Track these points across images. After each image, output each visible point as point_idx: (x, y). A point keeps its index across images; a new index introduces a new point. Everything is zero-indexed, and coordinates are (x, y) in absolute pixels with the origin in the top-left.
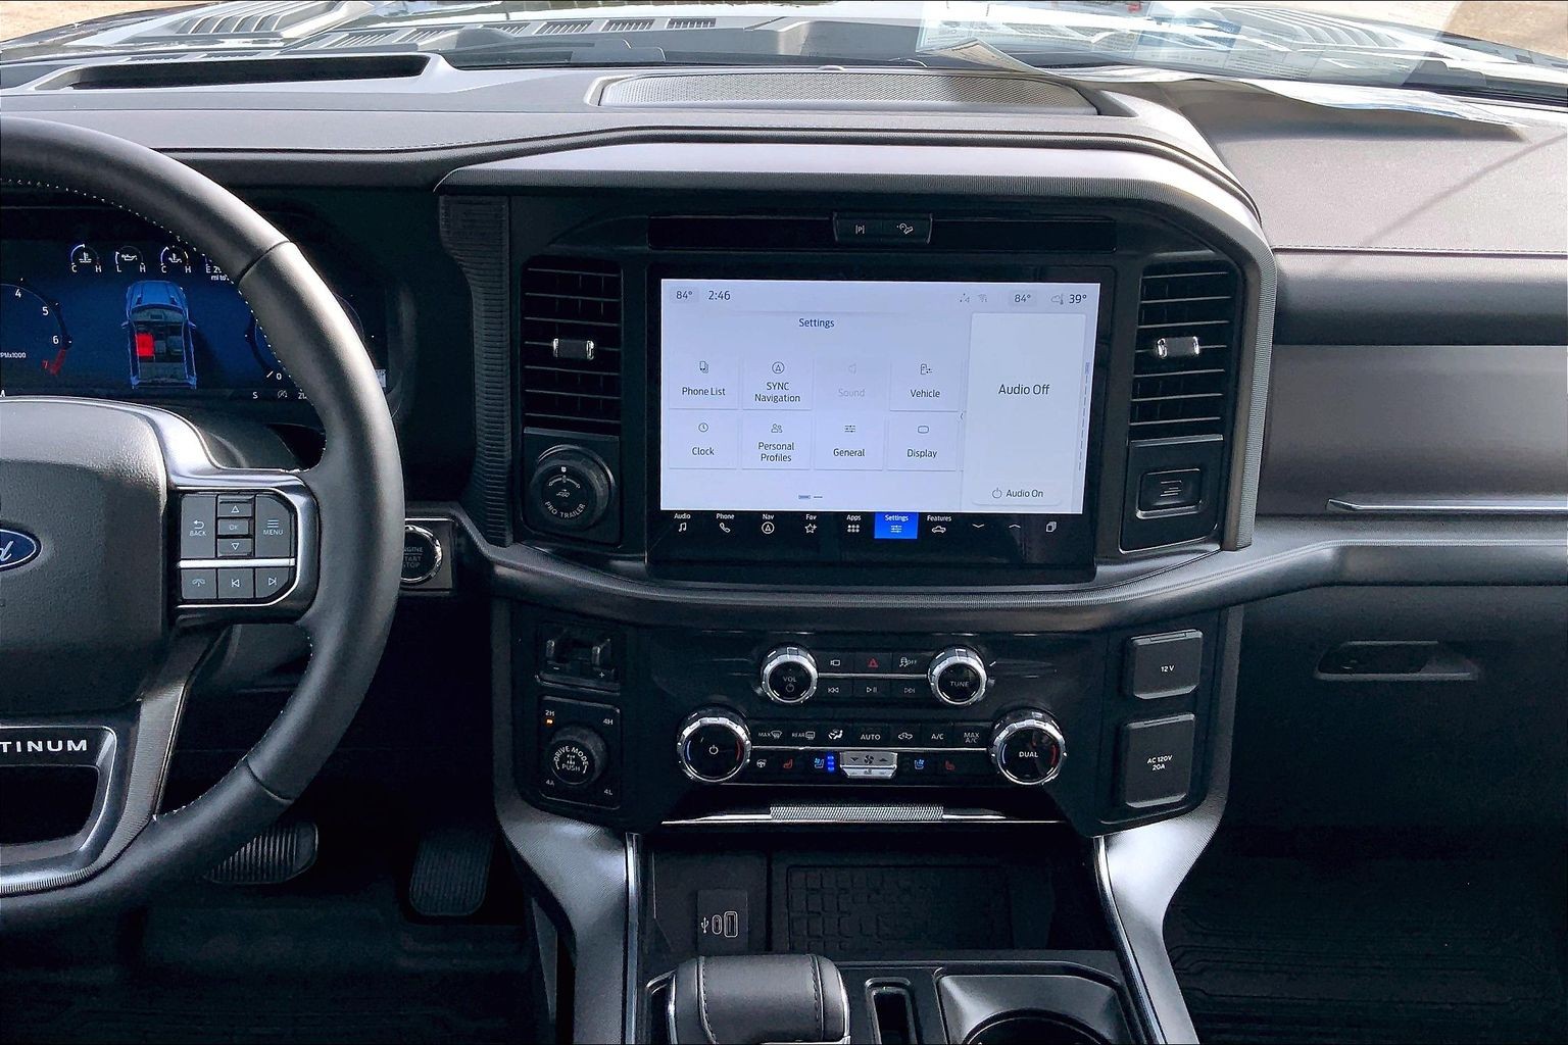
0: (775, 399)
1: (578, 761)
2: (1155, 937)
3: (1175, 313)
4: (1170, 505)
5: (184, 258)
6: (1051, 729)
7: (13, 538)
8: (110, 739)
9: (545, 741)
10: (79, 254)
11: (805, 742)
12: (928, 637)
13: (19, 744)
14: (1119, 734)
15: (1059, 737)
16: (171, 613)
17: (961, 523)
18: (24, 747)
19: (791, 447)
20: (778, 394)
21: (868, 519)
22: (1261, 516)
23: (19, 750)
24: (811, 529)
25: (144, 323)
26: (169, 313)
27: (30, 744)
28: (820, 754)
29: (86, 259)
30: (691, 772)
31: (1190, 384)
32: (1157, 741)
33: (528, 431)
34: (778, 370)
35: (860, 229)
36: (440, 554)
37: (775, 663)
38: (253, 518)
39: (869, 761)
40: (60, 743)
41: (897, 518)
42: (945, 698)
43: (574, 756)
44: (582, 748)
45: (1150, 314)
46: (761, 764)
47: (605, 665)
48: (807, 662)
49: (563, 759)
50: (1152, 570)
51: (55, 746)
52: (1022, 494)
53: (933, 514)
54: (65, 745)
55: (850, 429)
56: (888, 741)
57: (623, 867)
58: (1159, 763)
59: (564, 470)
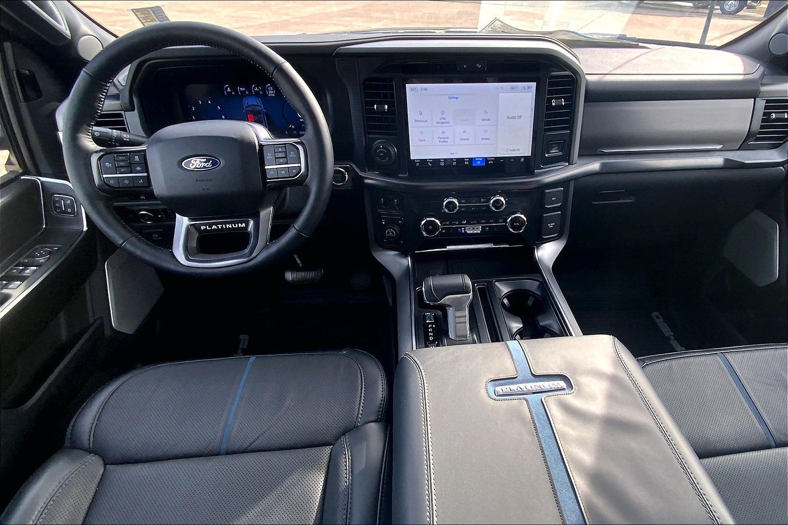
0: (442, 123)
1: (393, 233)
2: (550, 270)
3: (558, 92)
4: (555, 152)
5: (259, 89)
6: (523, 216)
7: (211, 159)
8: (251, 223)
9: (384, 228)
10: (227, 88)
11: (456, 224)
12: (489, 192)
13: (224, 225)
14: (541, 217)
15: (525, 219)
16: (265, 183)
17: (497, 159)
18: (226, 226)
19: (448, 138)
20: (443, 122)
21: (471, 160)
22: (579, 156)
23: (224, 227)
24: (454, 163)
25: (250, 111)
26: (257, 107)
27: (227, 225)
28: (461, 228)
29: (229, 90)
30: (425, 234)
31: (561, 115)
32: (551, 219)
33: (370, 136)
34: (443, 114)
35: (465, 66)
36: (347, 177)
37: (446, 201)
38: (286, 151)
39: (473, 229)
40: (237, 225)
41: (479, 159)
42: (493, 209)
43: (391, 232)
44: (393, 229)
45: (550, 92)
46: (444, 231)
47: (397, 205)
48: (456, 201)
49: (388, 233)
50: (551, 170)
51: (235, 225)
52: (514, 150)
53: (489, 158)
54: (238, 225)
55: (464, 132)
56: (479, 223)
57: (408, 261)
58: (551, 225)
59: (381, 147)
